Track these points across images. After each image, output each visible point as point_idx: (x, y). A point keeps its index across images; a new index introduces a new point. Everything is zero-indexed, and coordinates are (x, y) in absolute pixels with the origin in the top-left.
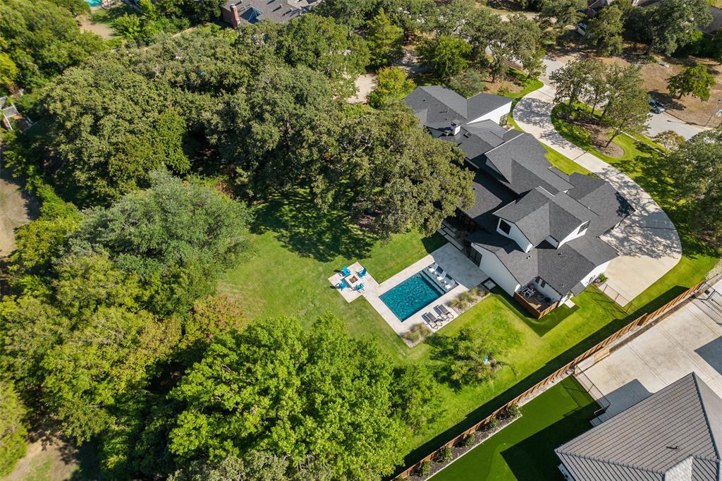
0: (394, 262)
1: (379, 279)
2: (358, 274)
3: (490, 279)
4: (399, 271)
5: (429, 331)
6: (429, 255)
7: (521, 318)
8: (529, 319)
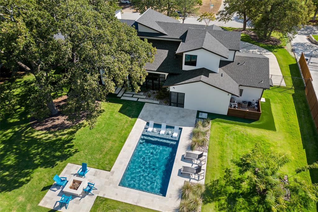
0: (110, 142)
1: (107, 166)
2: (78, 175)
3: (198, 112)
4: (121, 147)
5: (199, 186)
6: (138, 120)
7: (248, 126)
8: (253, 123)
